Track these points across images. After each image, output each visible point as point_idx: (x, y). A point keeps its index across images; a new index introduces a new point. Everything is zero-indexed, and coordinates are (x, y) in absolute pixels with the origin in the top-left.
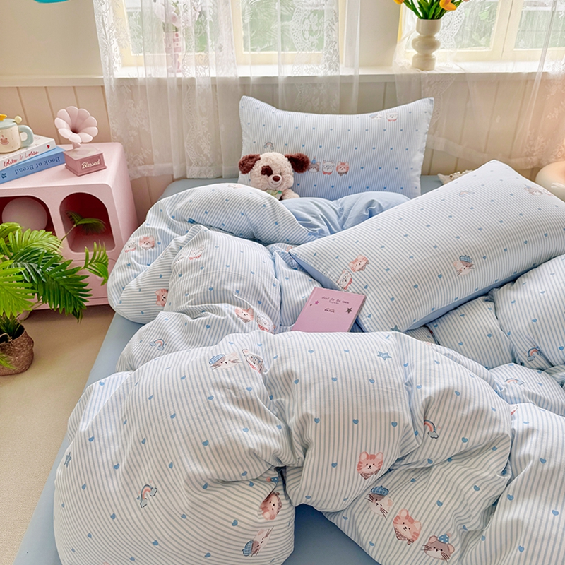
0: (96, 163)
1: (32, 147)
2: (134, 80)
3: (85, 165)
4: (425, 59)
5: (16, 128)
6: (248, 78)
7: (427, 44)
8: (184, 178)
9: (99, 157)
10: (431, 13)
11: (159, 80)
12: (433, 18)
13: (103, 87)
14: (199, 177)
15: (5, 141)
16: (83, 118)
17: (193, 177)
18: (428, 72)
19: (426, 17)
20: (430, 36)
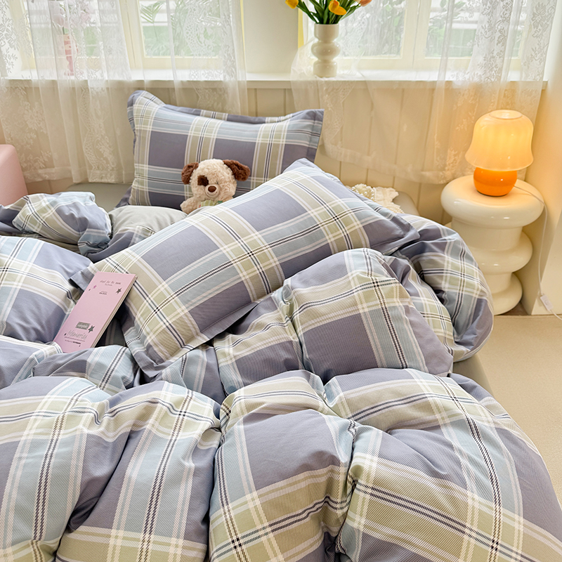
2: (28, 81)
4: (325, 66)
6: (142, 81)
7: (325, 52)
8: (85, 181)
10: (326, 18)
12: (328, 23)
14: (100, 181)
17: (94, 181)
18: (327, 79)
19: (321, 22)
20: (326, 42)
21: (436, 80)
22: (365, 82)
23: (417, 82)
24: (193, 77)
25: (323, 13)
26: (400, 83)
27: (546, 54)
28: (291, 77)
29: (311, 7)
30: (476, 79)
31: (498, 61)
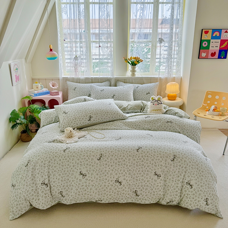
0: (57, 94)
1: (43, 90)
3: (55, 94)
4: (133, 74)
5: (40, 85)
6: (93, 78)
7: (133, 71)
9: (58, 92)
10: (133, 64)
11: (73, 78)
12: (134, 65)
13: (59, 79)
15: (37, 88)
16: (55, 84)
18: (134, 77)
19: (133, 65)
20: (134, 69)
22: (142, 77)
23: (153, 77)
25: (133, 63)
26: (150, 77)
27: (180, 71)
28: (126, 77)
29: (130, 62)
30: (166, 76)
31: (170, 72)
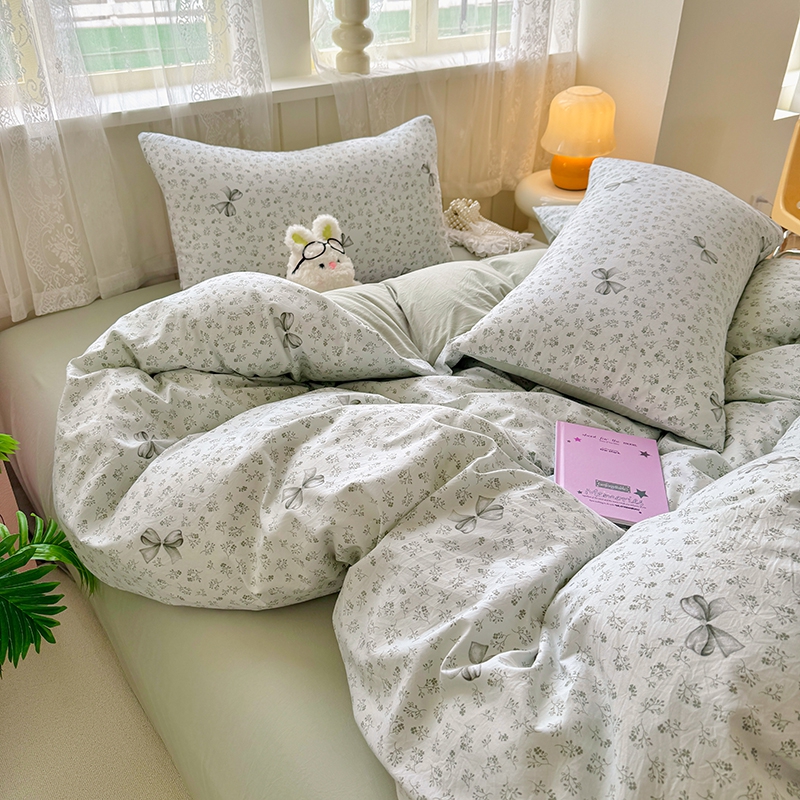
8: (32, 316)
14: (59, 308)
17: (48, 311)
20: (358, 24)
21: (488, 61)
22: (415, 74)
23: (467, 66)
24: (197, 97)
30: (520, 57)
